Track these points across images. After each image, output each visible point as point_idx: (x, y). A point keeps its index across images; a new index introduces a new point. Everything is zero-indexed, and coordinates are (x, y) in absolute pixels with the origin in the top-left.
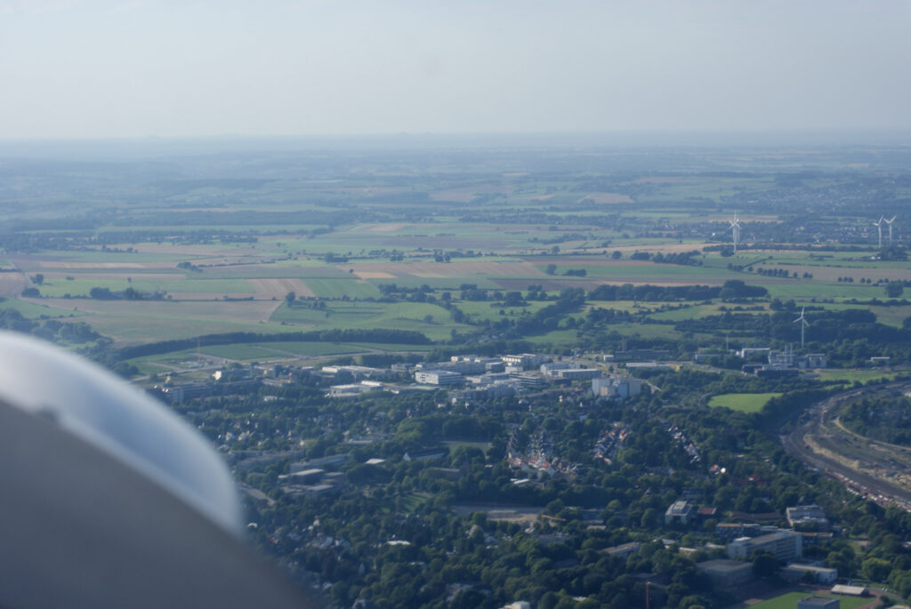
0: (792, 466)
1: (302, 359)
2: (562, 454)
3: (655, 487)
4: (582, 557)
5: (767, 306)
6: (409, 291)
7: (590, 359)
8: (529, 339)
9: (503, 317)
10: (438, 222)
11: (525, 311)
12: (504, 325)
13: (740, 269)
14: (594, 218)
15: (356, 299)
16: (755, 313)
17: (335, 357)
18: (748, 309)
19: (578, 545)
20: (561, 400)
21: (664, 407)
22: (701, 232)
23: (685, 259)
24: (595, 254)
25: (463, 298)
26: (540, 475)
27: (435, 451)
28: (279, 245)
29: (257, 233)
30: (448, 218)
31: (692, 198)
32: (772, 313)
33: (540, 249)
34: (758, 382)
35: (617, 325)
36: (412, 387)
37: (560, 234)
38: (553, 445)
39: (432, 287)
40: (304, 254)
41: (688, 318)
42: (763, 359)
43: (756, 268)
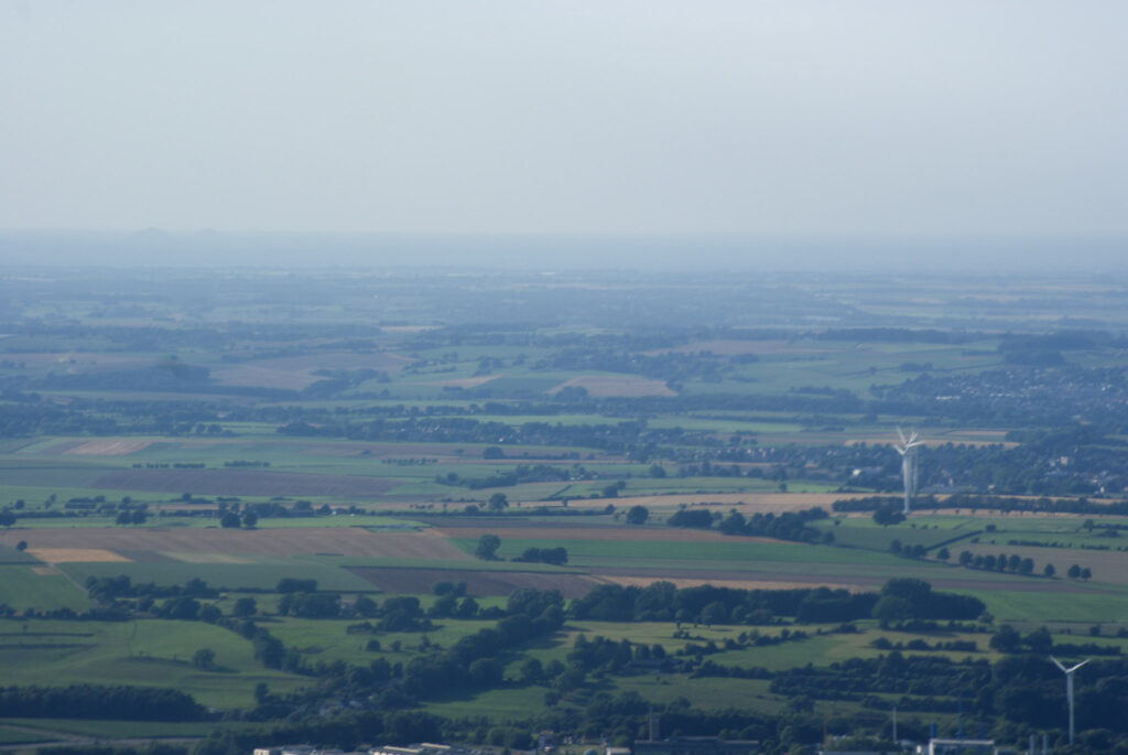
5: (983, 641)
6: (162, 593)
8: (436, 709)
10: (229, 434)
11: (427, 644)
12: (379, 673)
13: (918, 553)
14: (586, 429)
15: (30, 614)
16: (957, 657)
18: (939, 647)
22: (830, 467)
23: (793, 527)
24: (589, 513)
25: (284, 611)
30: (253, 426)
31: (808, 390)
32: (995, 657)
33: (462, 501)
35: (639, 678)
37: (509, 466)
39: (212, 584)
41: (802, 665)
43: (955, 551)
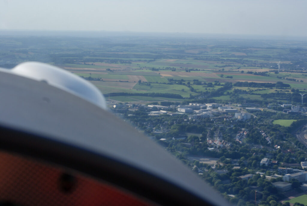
0: (301, 146)
1: (142, 102)
2: (225, 139)
3: (257, 152)
4: (232, 179)
5: (290, 90)
6: (177, 81)
7: (234, 106)
8: (214, 98)
9: (206, 90)
10: (187, 59)
11: (213, 89)
12: (207, 93)
13: (280, 78)
14: (235, 60)
15: (160, 83)
16: (286, 93)
17: (152, 102)
18: (284, 91)
19: (230, 174)
20: (225, 120)
21: (258, 123)
22: (268, 65)
23: (263, 74)
24: (235, 71)
25: (194, 84)
26: (218, 147)
27: (183, 137)
28: (138, 65)
29: (132, 61)
30: (190, 58)
31: (264, 55)
32: (292, 93)
33: (218, 69)
34: (288, 116)
35: (242, 95)
36: (177, 113)
37: (224, 65)
38: (222, 136)
39: (184, 80)
40: (146, 68)
41: (265, 93)
42: (290, 108)
43: (286, 78)
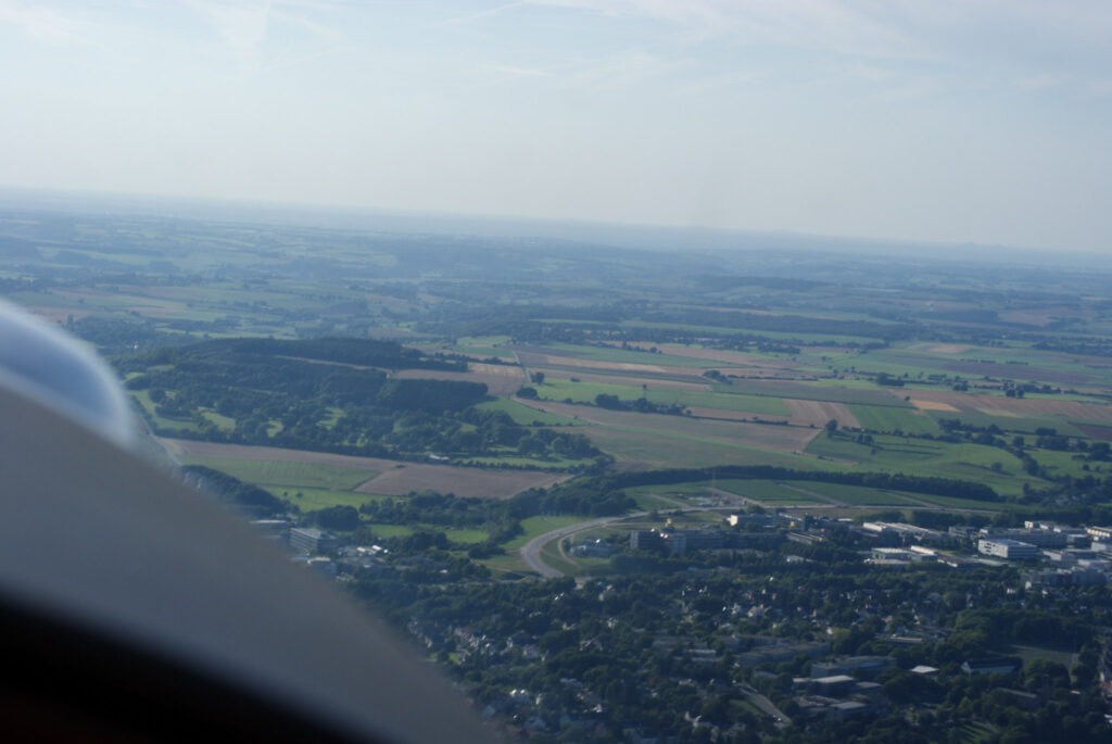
1: (839, 507)
6: (976, 430)
9: (1086, 473)
10: (1008, 347)
12: (1085, 484)
15: (910, 435)
17: (880, 510)
25: (1039, 445)
27: (1005, 663)
28: (824, 358)
29: (801, 343)
30: (1021, 344)
36: (974, 559)
39: (1001, 427)
40: (853, 372)
